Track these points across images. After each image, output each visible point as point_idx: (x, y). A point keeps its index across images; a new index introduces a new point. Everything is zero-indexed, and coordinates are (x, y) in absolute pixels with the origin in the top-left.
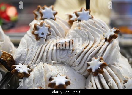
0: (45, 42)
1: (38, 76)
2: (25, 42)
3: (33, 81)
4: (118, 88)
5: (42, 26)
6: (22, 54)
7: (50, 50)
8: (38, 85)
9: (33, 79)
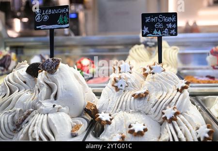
0: (124, 93)
1: (119, 124)
2: (106, 93)
3: (115, 128)
5: (121, 79)
6: (104, 104)
7: (129, 100)
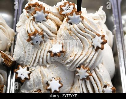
0: (40, 46)
1: (37, 81)
2: (21, 45)
3: (34, 85)
4: (99, 92)
5: (36, 36)
6: (20, 57)
8: (37, 88)
9: (33, 84)
